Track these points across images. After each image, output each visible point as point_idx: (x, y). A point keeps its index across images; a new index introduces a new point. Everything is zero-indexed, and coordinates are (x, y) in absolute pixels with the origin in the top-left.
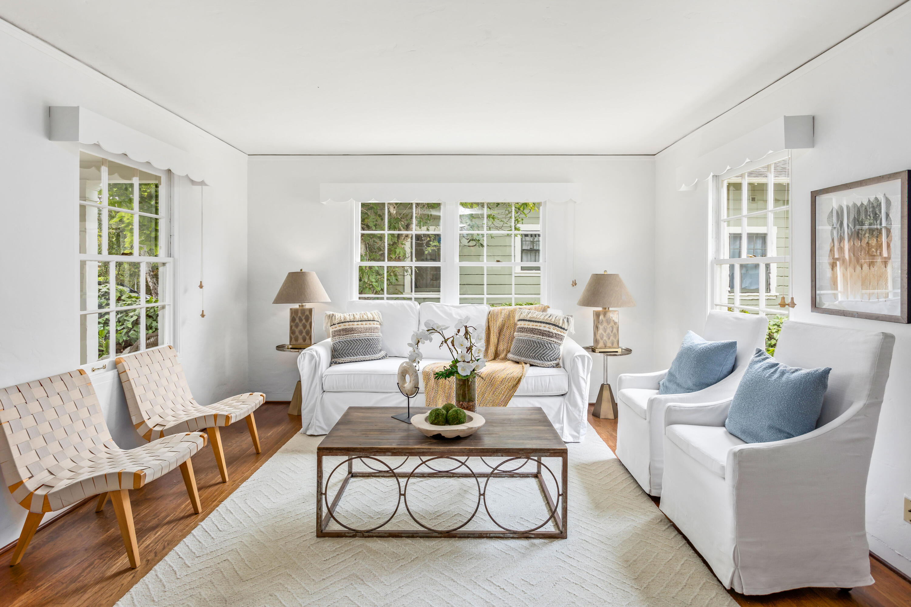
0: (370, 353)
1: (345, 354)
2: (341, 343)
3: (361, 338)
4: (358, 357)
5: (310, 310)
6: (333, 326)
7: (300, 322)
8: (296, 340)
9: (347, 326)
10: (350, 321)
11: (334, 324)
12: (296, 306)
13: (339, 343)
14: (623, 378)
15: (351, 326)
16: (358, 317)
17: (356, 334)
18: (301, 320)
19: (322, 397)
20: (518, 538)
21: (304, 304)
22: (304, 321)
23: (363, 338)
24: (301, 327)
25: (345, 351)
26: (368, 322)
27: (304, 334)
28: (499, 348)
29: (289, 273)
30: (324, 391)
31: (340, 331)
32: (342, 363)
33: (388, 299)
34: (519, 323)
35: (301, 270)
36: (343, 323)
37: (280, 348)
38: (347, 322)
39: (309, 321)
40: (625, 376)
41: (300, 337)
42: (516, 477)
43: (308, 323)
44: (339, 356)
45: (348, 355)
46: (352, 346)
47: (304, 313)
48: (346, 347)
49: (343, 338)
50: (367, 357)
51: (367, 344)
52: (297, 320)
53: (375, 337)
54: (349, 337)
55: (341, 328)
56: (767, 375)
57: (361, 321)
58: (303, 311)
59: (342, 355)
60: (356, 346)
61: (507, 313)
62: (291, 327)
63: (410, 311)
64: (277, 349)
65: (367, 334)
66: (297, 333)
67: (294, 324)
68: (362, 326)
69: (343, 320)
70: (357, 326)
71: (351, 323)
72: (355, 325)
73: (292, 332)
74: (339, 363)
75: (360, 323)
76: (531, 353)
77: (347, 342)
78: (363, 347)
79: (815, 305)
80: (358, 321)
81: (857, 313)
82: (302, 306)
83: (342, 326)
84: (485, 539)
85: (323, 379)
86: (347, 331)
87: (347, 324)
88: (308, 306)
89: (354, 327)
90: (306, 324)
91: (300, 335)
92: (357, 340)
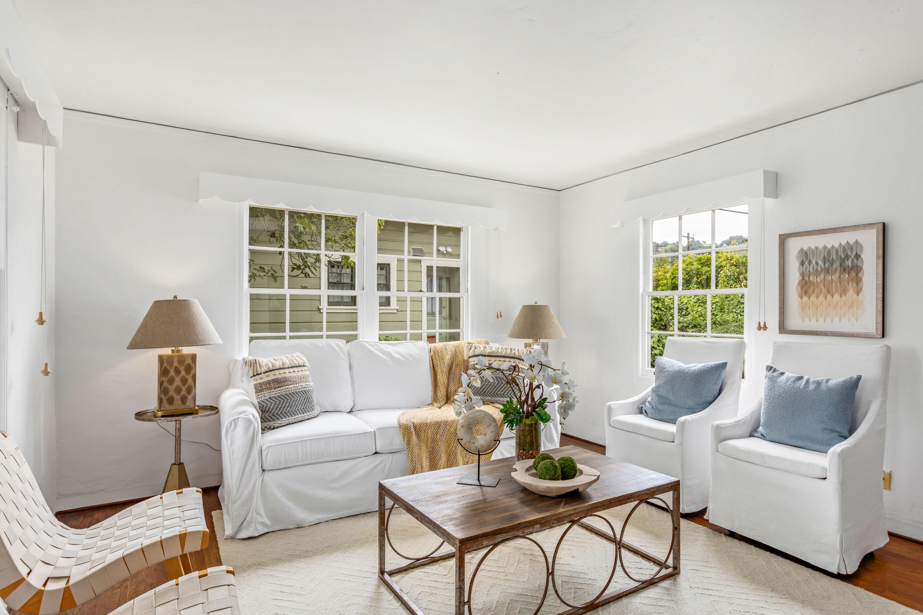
0: (309, 410)
1: (281, 415)
2: (274, 399)
3: (297, 391)
4: (297, 416)
5: (194, 357)
6: (257, 377)
7: (176, 375)
8: (171, 401)
9: (278, 375)
10: (280, 369)
11: (258, 374)
12: (167, 351)
13: (270, 400)
14: (613, 406)
15: (284, 376)
16: (288, 363)
17: (291, 386)
18: (177, 371)
19: (263, 479)
20: (646, 587)
21: (180, 348)
22: (183, 373)
23: (300, 390)
24: (178, 382)
25: (281, 410)
26: (300, 369)
27: (184, 392)
28: (449, 390)
29: (156, 301)
30: (264, 470)
31: (269, 382)
32: (278, 427)
33: (291, 337)
34: (471, 360)
35: (175, 297)
36: (271, 371)
37: (140, 416)
38: (276, 369)
39: (192, 372)
40: (613, 404)
41: (177, 398)
42: (555, 527)
43: (191, 375)
44: (273, 417)
45: (286, 415)
46: (290, 403)
47: (184, 361)
48: (282, 404)
49: (275, 393)
50: (306, 416)
51: (305, 398)
52: (172, 373)
53: (310, 388)
54: (283, 391)
55: (270, 379)
56: (802, 386)
57: (292, 367)
58: (182, 359)
59: (278, 416)
60: (293, 402)
61: (453, 349)
62: (161, 384)
63: (339, 351)
64: (137, 419)
65: (303, 384)
66: (172, 392)
67: (167, 379)
68: (295, 374)
69: (271, 368)
70: (290, 375)
71: (282, 371)
72: (288, 374)
73: (163, 390)
74: (274, 428)
75: (291, 370)
76: (499, 391)
77: (282, 397)
78: (301, 403)
79: (783, 329)
80: (289, 368)
81: (831, 332)
82: (178, 351)
83: (272, 376)
84: (624, 598)
85: (264, 454)
86: (279, 383)
87: (277, 372)
88: (186, 350)
89: (287, 375)
90: (187, 377)
91: (177, 394)
92: (293, 393)
